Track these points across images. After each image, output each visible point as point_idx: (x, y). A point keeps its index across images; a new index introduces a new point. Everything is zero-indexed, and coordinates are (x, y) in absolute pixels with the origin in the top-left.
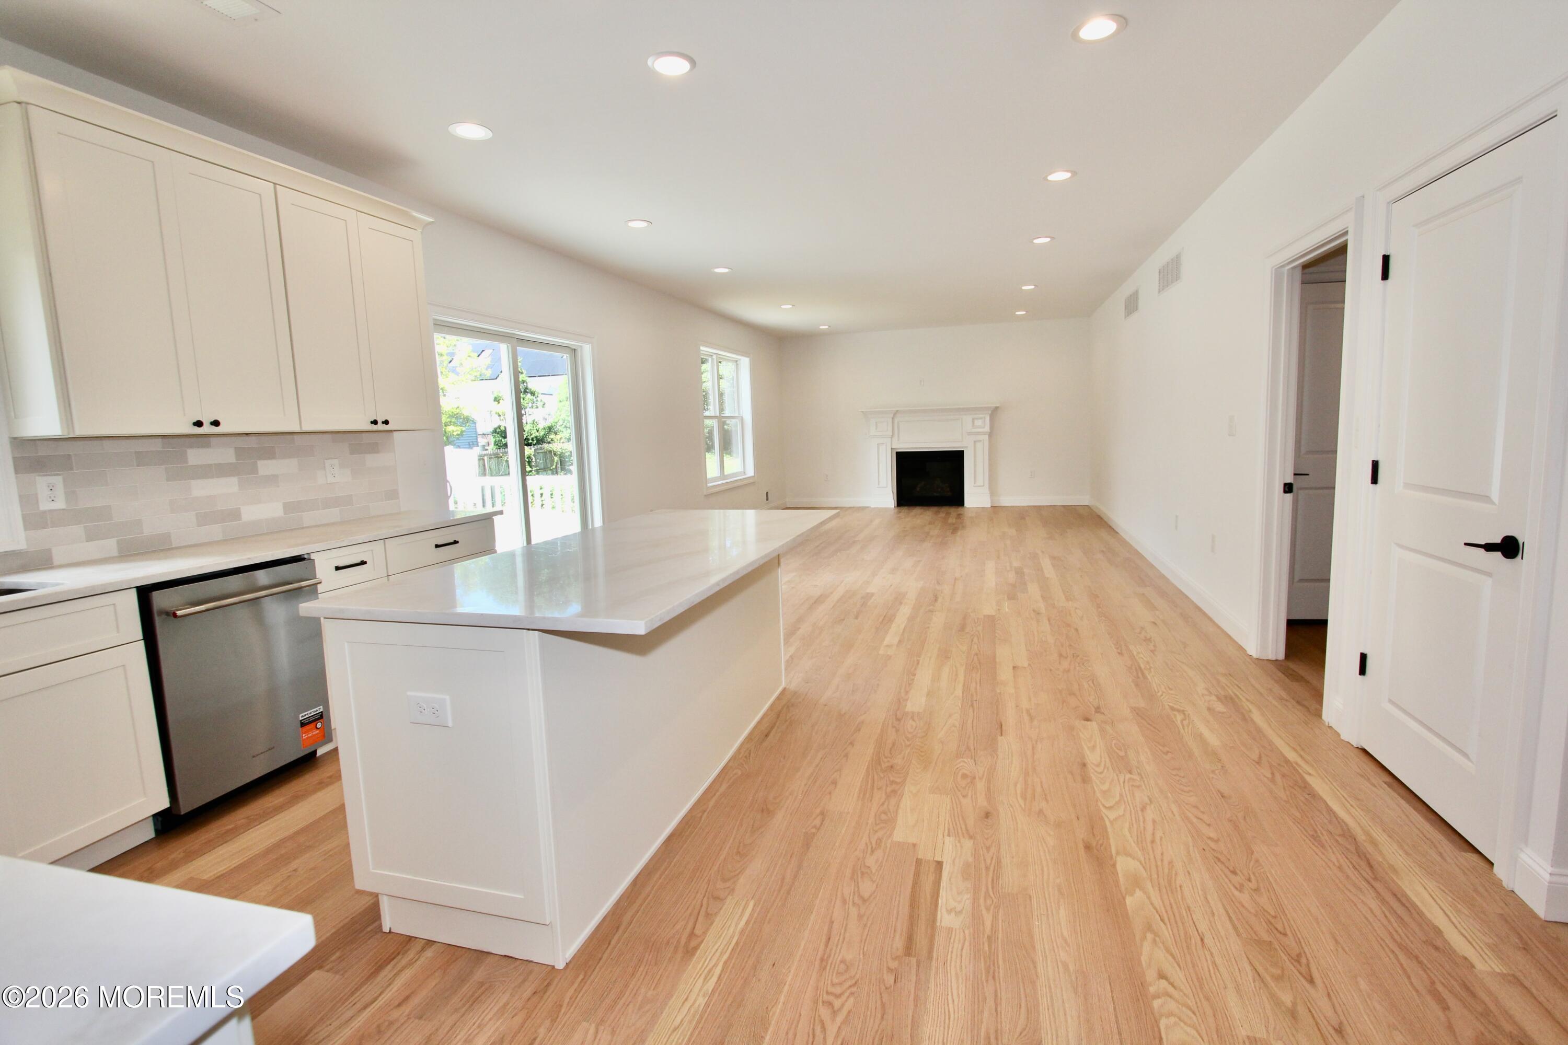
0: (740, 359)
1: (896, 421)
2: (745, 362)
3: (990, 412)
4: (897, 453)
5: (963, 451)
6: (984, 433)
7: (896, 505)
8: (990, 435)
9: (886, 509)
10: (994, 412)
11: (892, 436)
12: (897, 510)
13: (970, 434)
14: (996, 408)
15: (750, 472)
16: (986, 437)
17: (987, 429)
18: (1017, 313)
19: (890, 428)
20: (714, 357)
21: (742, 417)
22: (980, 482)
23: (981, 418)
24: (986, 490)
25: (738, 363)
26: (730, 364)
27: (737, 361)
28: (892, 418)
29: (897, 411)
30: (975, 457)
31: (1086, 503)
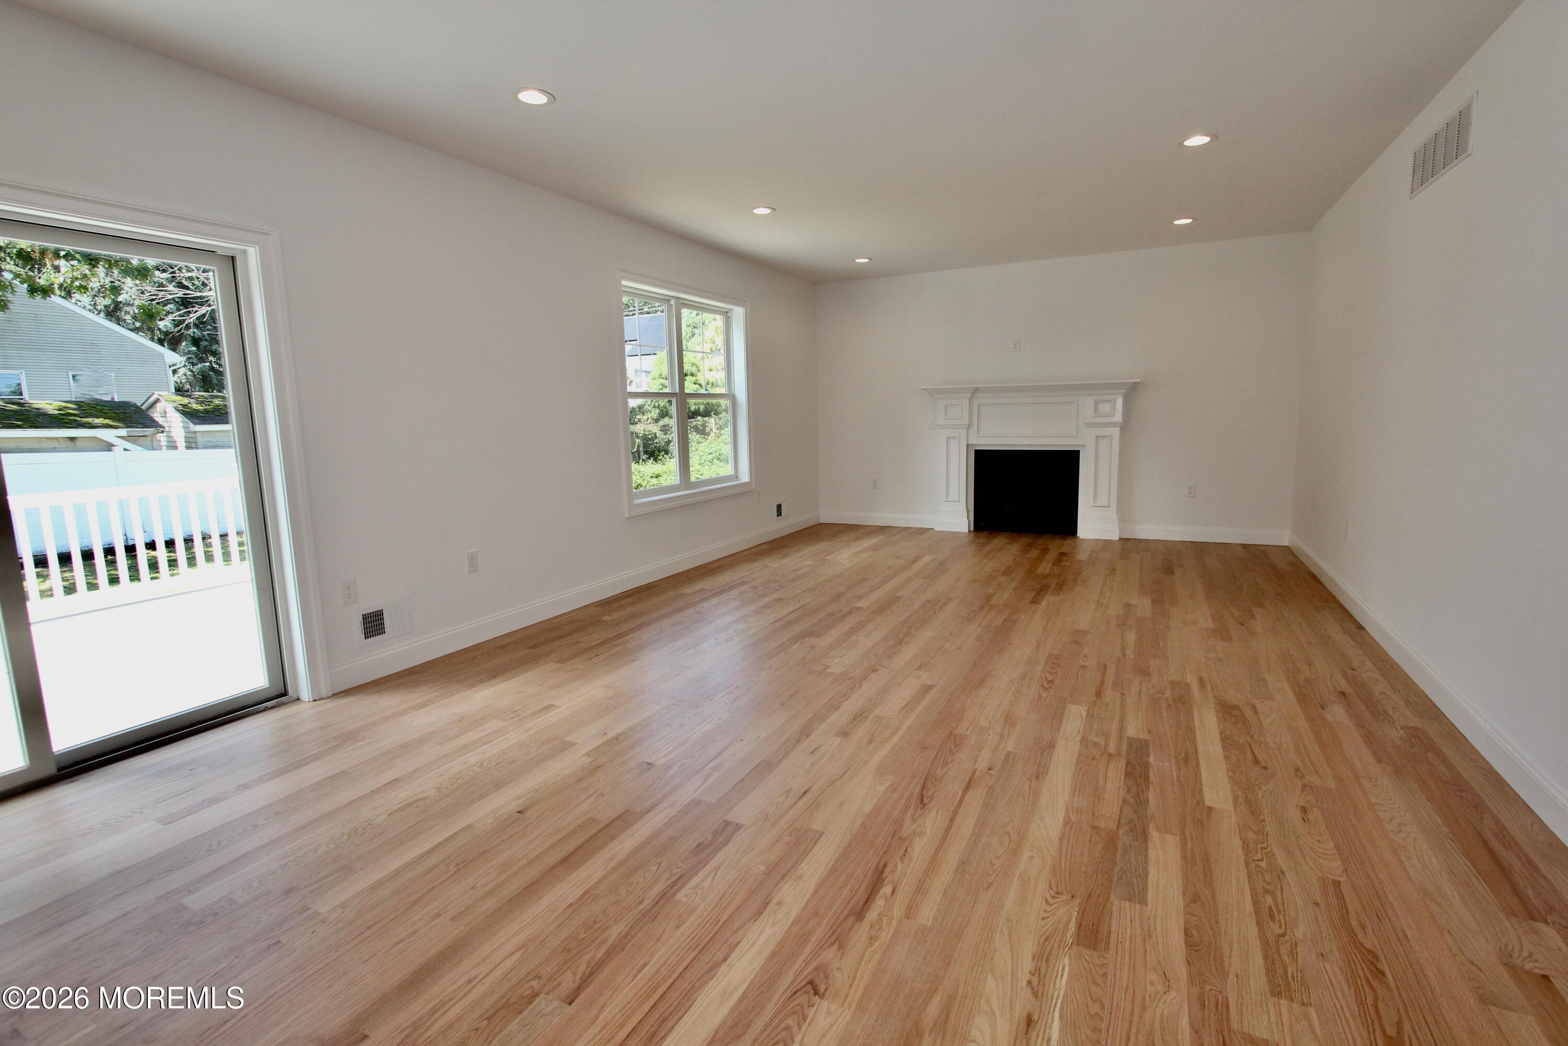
0: (732, 310)
1: (976, 403)
2: (738, 313)
3: (1124, 391)
4: (976, 451)
5: (1077, 453)
6: (1113, 425)
7: (972, 529)
8: (1125, 426)
9: (955, 534)
10: (1132, 391)
11: (969, 426)
12: (972, 535)
13: (1089, 425)
14: (1135, 386)
15: (745, 477)
16: (1116, 432)
17: (1118, 417)
18: (1177, 222)
19: (966, 414)
20: (673, 302)
21: (734, 395)
22: (1103, 501)
23: (1109, 401)
24: (1112, 513)
25: (729, 315)
26: (718, 317)
27: (727, 313)
28: (971, 399)
29: (976, 388)
30: (1097, 459)
31: (1285, 542)
